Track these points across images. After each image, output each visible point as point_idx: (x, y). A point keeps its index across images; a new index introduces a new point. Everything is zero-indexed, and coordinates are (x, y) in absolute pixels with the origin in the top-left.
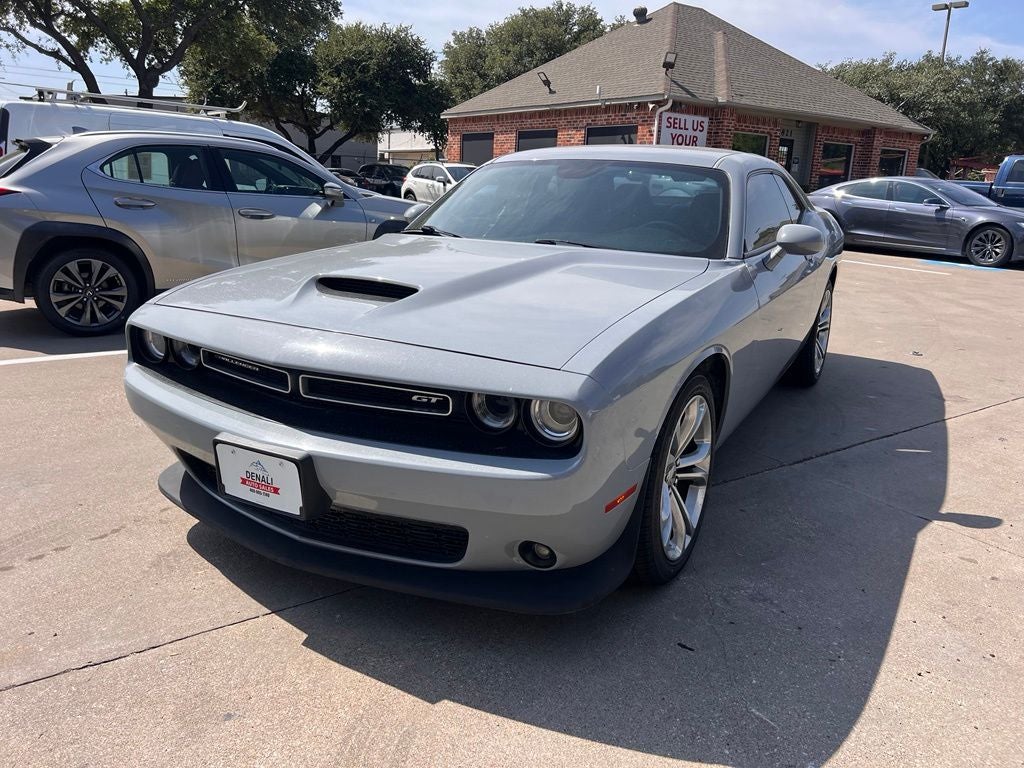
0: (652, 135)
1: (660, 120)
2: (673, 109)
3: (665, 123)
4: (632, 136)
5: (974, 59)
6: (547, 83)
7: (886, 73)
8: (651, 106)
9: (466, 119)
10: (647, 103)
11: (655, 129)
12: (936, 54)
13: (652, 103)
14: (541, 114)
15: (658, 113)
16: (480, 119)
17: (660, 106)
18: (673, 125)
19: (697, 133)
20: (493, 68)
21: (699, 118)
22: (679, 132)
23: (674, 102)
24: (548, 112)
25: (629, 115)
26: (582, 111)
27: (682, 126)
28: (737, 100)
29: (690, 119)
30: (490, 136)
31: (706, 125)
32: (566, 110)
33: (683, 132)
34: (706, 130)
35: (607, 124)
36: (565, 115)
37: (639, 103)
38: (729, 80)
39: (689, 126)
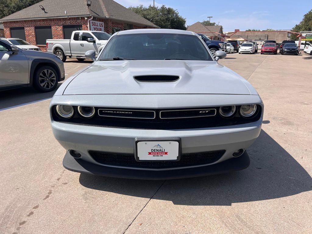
0: (88, 28)
1: (90, 23)
2: (93, 20)
3: (91, 24)
4: (80, 28)
5: (162, 8)
6: (43, 9)
7: (141, 10)
8: (86, 18)
9: (11, 22)
10: (84, 17)
11: (88, 26)
12: (152, 6)
13: (86, 17)
14: (43, 20)
15: (88, 21)
16: (17, 22)
17: (89, 19)
18: (94, 25)
19: (101, 27)
20: (11, 4)
21: (101, 23)
22: (96, 27)
23: (93, 17)
24: (46, 19)
25: (78, 21)
26: (60, 19)
27: (97, 25)
28: (111, 17)
29: (98, 23)
30: (23, 28)
31: (103, 25)
32: (53, 19)
33: (97, 27)
34: (103, 27)
35: (70, 24)
36: (53, 21)
37: (81, 17)
38: (107, 11)
39: (98, 25)
